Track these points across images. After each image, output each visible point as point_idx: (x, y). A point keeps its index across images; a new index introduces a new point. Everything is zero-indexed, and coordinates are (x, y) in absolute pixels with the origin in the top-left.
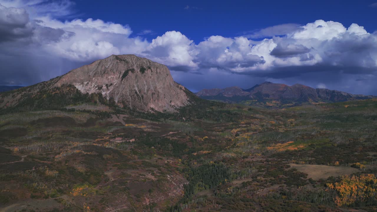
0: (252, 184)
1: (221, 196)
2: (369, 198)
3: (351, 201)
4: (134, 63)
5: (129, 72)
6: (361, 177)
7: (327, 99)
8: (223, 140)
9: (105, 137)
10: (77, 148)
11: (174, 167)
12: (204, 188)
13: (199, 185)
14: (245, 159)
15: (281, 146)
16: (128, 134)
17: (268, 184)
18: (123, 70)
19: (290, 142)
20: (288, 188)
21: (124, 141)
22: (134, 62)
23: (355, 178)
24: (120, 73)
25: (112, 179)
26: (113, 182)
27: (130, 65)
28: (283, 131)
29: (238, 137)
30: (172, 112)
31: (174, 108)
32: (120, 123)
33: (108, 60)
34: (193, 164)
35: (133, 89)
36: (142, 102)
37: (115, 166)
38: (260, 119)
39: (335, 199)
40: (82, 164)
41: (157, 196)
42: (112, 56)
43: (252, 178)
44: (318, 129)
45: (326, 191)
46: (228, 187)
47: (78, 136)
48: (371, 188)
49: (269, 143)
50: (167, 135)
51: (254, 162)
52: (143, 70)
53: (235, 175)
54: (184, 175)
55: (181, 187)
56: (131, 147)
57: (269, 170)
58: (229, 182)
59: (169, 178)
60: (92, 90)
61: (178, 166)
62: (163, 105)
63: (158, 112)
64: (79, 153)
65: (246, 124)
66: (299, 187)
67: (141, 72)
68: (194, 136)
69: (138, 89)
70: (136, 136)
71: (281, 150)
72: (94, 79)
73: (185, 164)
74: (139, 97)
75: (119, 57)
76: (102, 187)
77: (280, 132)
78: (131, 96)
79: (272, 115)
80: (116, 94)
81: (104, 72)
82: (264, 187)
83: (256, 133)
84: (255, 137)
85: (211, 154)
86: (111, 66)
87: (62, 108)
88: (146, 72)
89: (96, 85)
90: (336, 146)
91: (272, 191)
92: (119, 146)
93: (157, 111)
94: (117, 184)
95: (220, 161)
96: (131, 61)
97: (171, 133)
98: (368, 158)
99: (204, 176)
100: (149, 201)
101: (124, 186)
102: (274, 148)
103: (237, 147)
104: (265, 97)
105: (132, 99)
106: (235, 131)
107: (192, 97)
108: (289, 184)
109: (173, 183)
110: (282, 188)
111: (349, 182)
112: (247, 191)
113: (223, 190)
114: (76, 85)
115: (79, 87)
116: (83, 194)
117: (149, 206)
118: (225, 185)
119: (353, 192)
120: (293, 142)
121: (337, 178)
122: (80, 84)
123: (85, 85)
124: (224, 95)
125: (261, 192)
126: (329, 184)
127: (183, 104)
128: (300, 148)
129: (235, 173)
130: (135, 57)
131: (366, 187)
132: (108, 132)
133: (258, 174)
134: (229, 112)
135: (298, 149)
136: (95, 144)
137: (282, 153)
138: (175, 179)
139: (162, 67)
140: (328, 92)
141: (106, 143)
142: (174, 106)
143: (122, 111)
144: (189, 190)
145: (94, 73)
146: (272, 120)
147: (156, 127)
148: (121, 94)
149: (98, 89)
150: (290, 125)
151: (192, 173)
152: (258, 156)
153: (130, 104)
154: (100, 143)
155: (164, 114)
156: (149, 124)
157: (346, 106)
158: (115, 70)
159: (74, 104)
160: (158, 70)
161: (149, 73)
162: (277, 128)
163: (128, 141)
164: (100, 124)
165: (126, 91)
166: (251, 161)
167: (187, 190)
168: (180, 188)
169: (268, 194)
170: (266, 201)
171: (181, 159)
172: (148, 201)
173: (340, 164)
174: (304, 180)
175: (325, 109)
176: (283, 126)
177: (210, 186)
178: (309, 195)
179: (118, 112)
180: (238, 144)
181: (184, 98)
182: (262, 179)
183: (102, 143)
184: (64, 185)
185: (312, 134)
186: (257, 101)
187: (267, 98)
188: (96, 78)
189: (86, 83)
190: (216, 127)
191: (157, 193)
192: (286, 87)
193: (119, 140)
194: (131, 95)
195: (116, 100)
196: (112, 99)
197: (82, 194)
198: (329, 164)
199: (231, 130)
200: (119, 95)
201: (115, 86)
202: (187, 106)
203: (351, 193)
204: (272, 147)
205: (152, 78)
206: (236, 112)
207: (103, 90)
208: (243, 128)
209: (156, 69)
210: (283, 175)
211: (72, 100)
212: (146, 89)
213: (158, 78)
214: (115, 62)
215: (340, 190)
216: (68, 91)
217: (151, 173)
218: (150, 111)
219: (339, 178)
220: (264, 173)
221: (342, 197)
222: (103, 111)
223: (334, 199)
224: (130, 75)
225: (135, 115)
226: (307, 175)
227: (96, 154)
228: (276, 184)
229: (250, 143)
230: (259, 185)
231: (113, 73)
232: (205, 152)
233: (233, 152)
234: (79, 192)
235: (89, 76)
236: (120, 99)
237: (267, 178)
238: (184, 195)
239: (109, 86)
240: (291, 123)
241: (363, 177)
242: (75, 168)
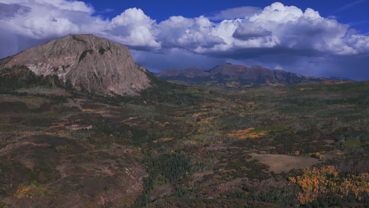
0: (214, 177)
1: (181, 191)
2: (330, 193)
3: (313, 197)
4: (93, 44)
5: (87, 53)
6: (321, 170)
7: (283, 80)
8: (184, 126)
9: (60, 124)
10: (26, 138)
11: (134, 158)
12: (164, 182)
13: (159, 179)
14: (206, 148)
15: (242, 133)
16: (85, 120)
17: (230, 177)
18: (81, 51)
19: (251, 129)
20: (250, 182)
21: (80, 128)
22: (93, 42)
23: (316, 170)
24: (78, 54)
25: (65, 175)
26: (65, 179)
27: (89, 45)
28: (244, 116)
29: (199, 123)
30: (133, 95)
31: (135, 90)
32: (77, 108)
33: (64, 40)
34: (154, 153)
35: (91, 71)
36: (101, 84)
37: (69, 158)
38: (221, 102)
39: (298, 195)
40: (31, 158)
41: (113, 194)
42: (69, 36)
43: (213, 170)
44: (277, 113)
45: (288, 186)
46: (189, 181)
47: (29, 124)
48: (332, 182)
49: (230, 129)
50: (127, 121)
51: (215, 151)
52: (102, 51)
53: (197, 167)
54: (143, 167)
55: (140, 181)
56: (88, 135)
57: (231, 161)
58: (191, 175)
59: (128, 172)
60: (48, 72)
61: (138, 156)
62: (123, 87)
63: (118, 95)
64: (28, 145)
65: (207, 107)
66: (261, 182)
67: (100, 53)
68: (155, 122)
69: (97, 71)
70: (94, 123)
71: (243, 137)
72: (49, 60)
73: (145, 153)
74: (98, 79)
75: (76, 37)
76: (52, 186)
77: (241, 117)
78: (89, 79)
79: (233, 98)
80: (73, 76)
81: (60, 53)
82: (226, 180)
83: (217, 118)
84: (216, 122)
85: (171, 142)
86: (68, 46)
87: (13, 91)
88: (105, 53)
89: (51, 66)
90: (295, 133)
91: (235, 186)
92: (75, 134)
93: (116, 94)
94: (69, 182)
95: (181, 150)
96: (89, 41)
97: (131, 118)
98: (326, 147)
99: (164, 168)
100: (105, 200)
101: (77, 183)
102: (235, 135)
103: (198, 133)
104: (225, 78)
105: (90, 81)
106: (196, 115)
107: (154, 79)
108: (251, 177)
109: (132, 177)
110: (245, 183)
111: (310, 176)
112: (209, 186)
113: (184, 184)
114: (29, 66)
115: (33, 68)
116: (30, 196)
117: (104, 206)
118: (186, 179)
119: (315, 187)
120: (253, 128)
121: (298, 170)
122: (34, 65)
123: (39, 66)
124: (185, 76)
125: (223, 187)
126: (291, 178)
127: (144, 86)
128: (261, 135)
129: (196, 163)
130: (94, 37)
131: (328, 181)
132: (63, 118)
133: (219, 165)
134: (190, 95)
135: (259, 136)
136: (47, 133)
137: (243, 141)
138: (133, 172)
139: (122, 48)
140: (284, 73)
141: (60, 131)
142: (135, 89)
143: (80, 95)
144: (148, 184)
145: (50, 53)
146: (232, 104)
147: (116, 112)
148: (79, 76)
149: (54, 71)
150: (250, 109)
151: (152, 164)
152: (219, 143)
153: (89, 87)
154: (53, 132)
155: (125, 97)
156: (108, 109)
157: (302, 89)
158: (72, 51)
159: (26, 87)
160: (118, 51)
161: (108, 54)
162: (237, 112)
163: (84, 128)
164: (55, 109)
165: (84, 73)
166: (213, 150)
167: (146, 185)
168: (138, 182)
169: (230, 189)
170: (229, 202)
171: (141, 148)
172: (103, 200)
173: (301, 153)
174: (266, 173)
175: (283, 92)
176: (243, 110)
177: (170, 179)
178: (272, 191)
179: (75, 96)
180: (199, 131)
181: (145, 80)
182: (224, 172)
183: (56, 132)
184: (7, 185)
185: (272, 119)
186: (217, 81)
187: (227, 79)
188: (52, 59)
189: (41, 64)
190: (177, 111)
191: (113, 191)
192: (245, 69)
193: (75, 127)
194: (90, 77)
195: (73, 83)
196: (68, 81)
197: (27, 196)
198: (289, 154)
199: (193, 115)
200: (77, 77)
201: (72, 67)
202: (149, 89)
203: (313, 188)
204: (233, 134)
205: (112, 59)
206: (197, 95)
207: (59, 72)
208: (204, 112)
209: (116, 49)
210: (245, 167)
211: (24, 83)
212: (105, 71)
213: (118, 60)
214: (72, 42)
215: (302, 185)
216: (20, 72)
217: (107, 167)
218: (110, 94)
219: (300, 170)
220: (225, 164)
221: (304, 192)
222: (58, 95)
223: (296, 195)
224: (88, 56)
225: (94, 99)
226: (269, 167)
227: (48, 146)
228: (238, 177)
229: (211, 129)
230: (221, 178)
231: (70, 54)
232: (166, 139)
233: (195, 139)
234: (25, 193)
235: (44, 56)
236: (78, 82)
237: (229, 170)
238: (143, 191)
239: (66, 68)
240: (251, 107)
241: (324, 170)
242: (22, 164)
